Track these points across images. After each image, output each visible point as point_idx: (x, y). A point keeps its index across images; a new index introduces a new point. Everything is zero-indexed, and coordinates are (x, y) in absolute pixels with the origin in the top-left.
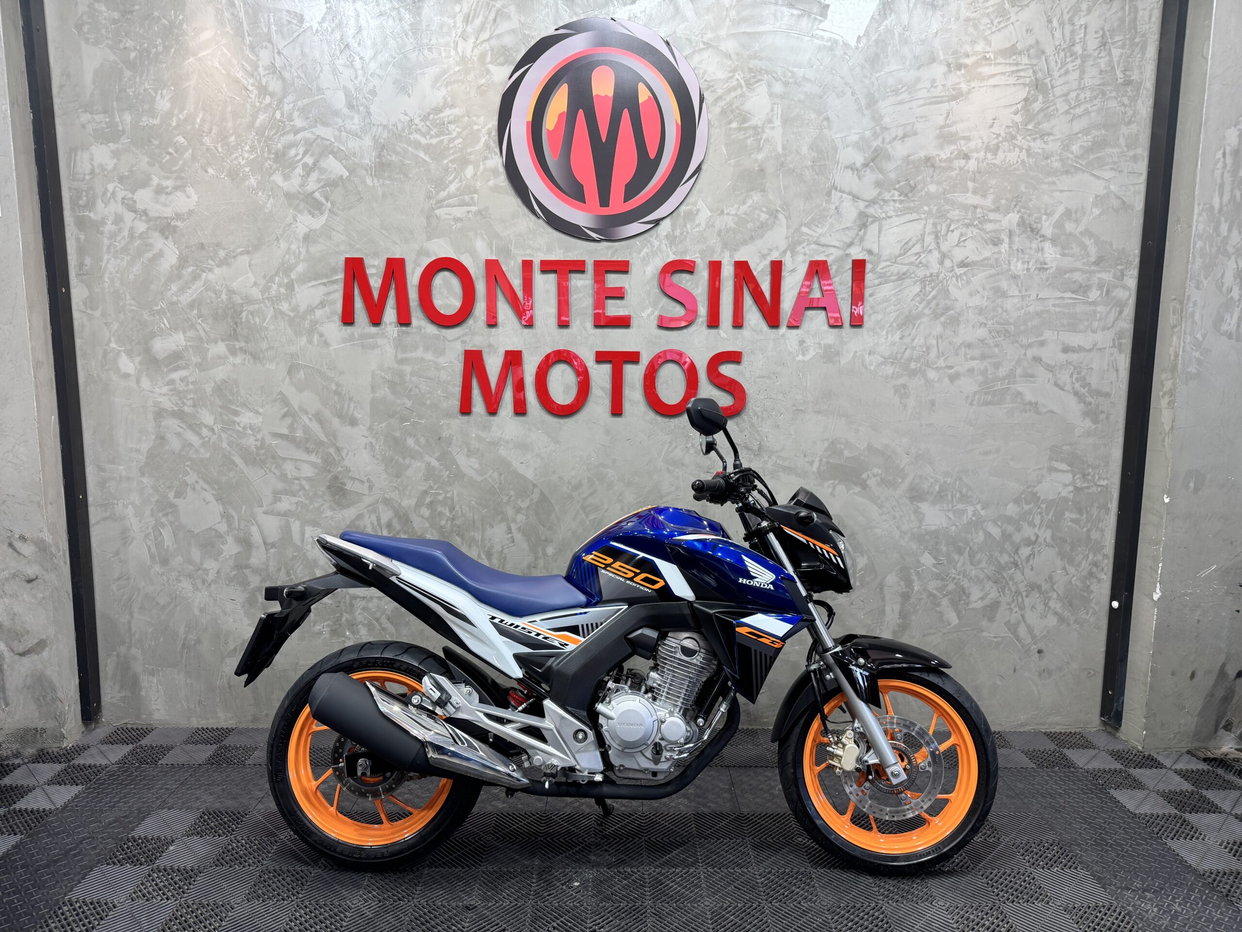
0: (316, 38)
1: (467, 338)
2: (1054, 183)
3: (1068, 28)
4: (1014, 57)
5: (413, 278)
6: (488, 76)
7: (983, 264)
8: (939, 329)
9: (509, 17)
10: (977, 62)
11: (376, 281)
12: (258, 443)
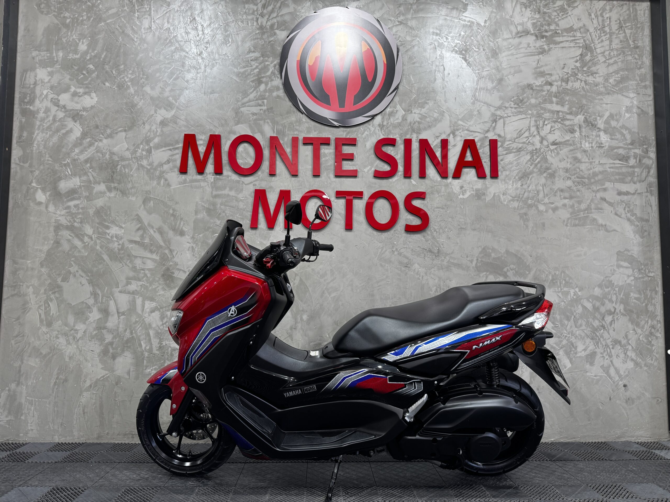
0: (177, 14)
1: (257, 183)
2: (602, 99)
3: (600, 19)
4: (572, 33)
5: (225, 147)
6: (275, 36)
7: (565, 143)
8: (543, 181)
9: (288, 6)
10: (552, 34)
11: (202, 148)
12: (120, 247)
